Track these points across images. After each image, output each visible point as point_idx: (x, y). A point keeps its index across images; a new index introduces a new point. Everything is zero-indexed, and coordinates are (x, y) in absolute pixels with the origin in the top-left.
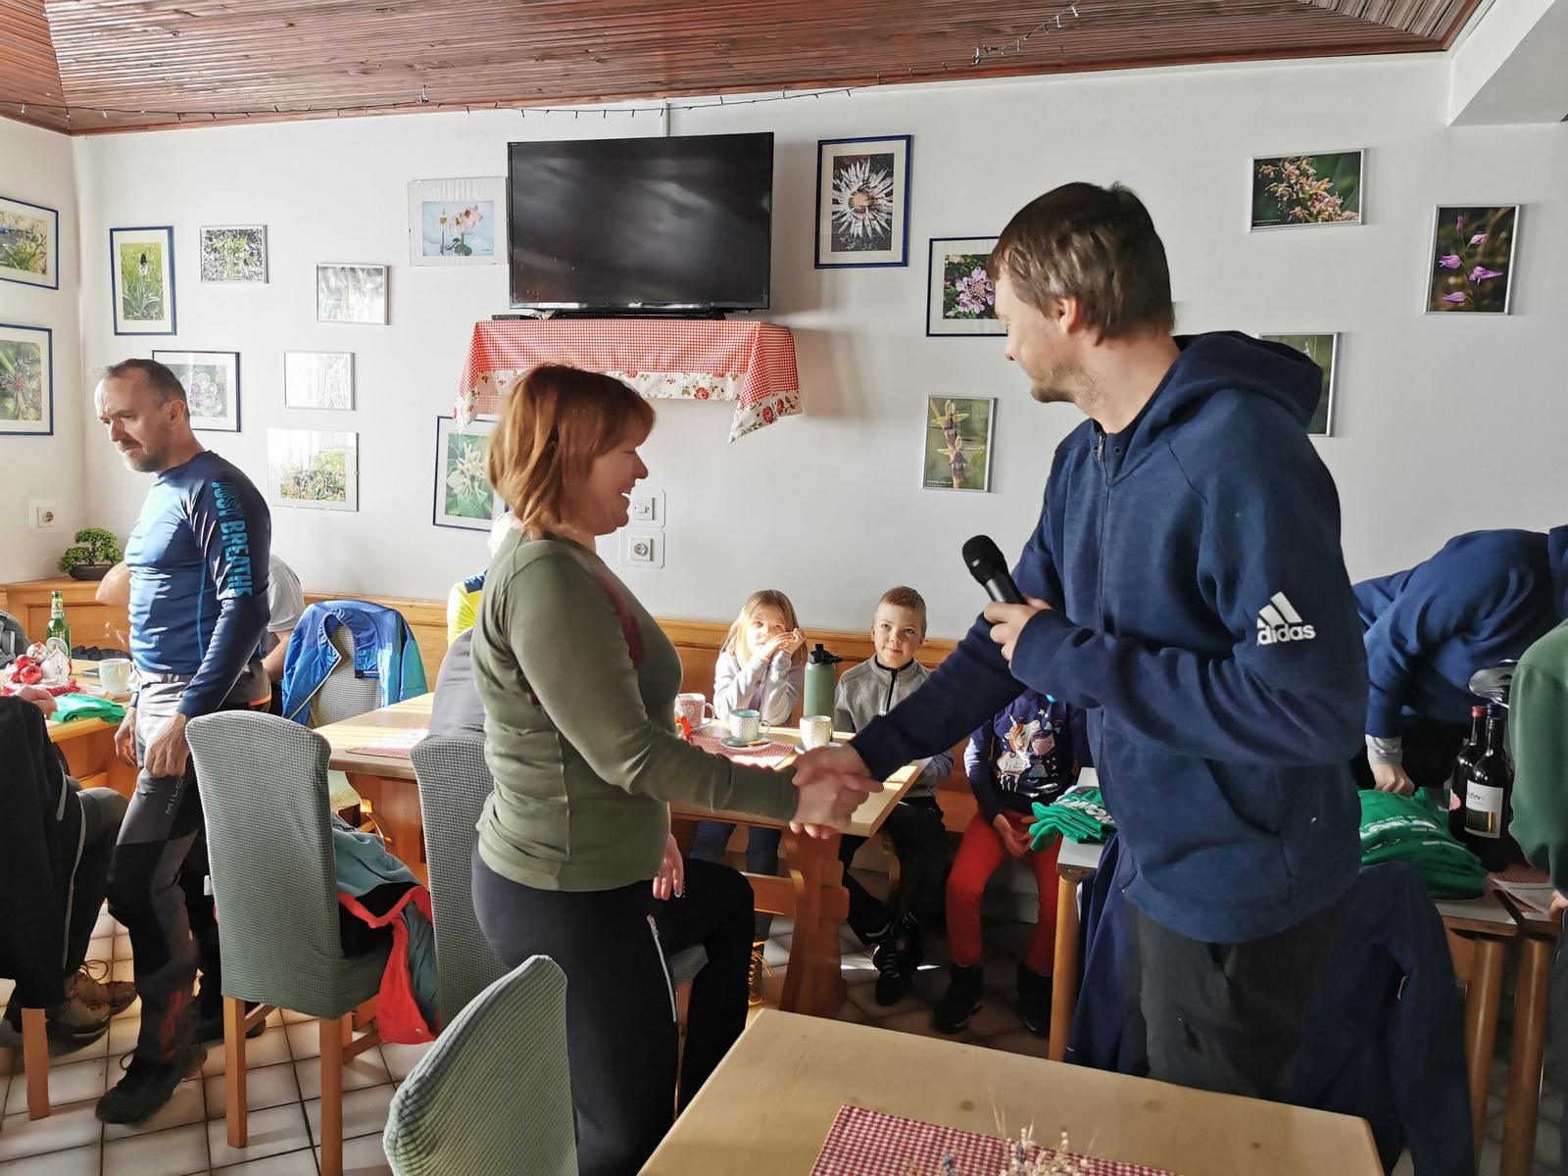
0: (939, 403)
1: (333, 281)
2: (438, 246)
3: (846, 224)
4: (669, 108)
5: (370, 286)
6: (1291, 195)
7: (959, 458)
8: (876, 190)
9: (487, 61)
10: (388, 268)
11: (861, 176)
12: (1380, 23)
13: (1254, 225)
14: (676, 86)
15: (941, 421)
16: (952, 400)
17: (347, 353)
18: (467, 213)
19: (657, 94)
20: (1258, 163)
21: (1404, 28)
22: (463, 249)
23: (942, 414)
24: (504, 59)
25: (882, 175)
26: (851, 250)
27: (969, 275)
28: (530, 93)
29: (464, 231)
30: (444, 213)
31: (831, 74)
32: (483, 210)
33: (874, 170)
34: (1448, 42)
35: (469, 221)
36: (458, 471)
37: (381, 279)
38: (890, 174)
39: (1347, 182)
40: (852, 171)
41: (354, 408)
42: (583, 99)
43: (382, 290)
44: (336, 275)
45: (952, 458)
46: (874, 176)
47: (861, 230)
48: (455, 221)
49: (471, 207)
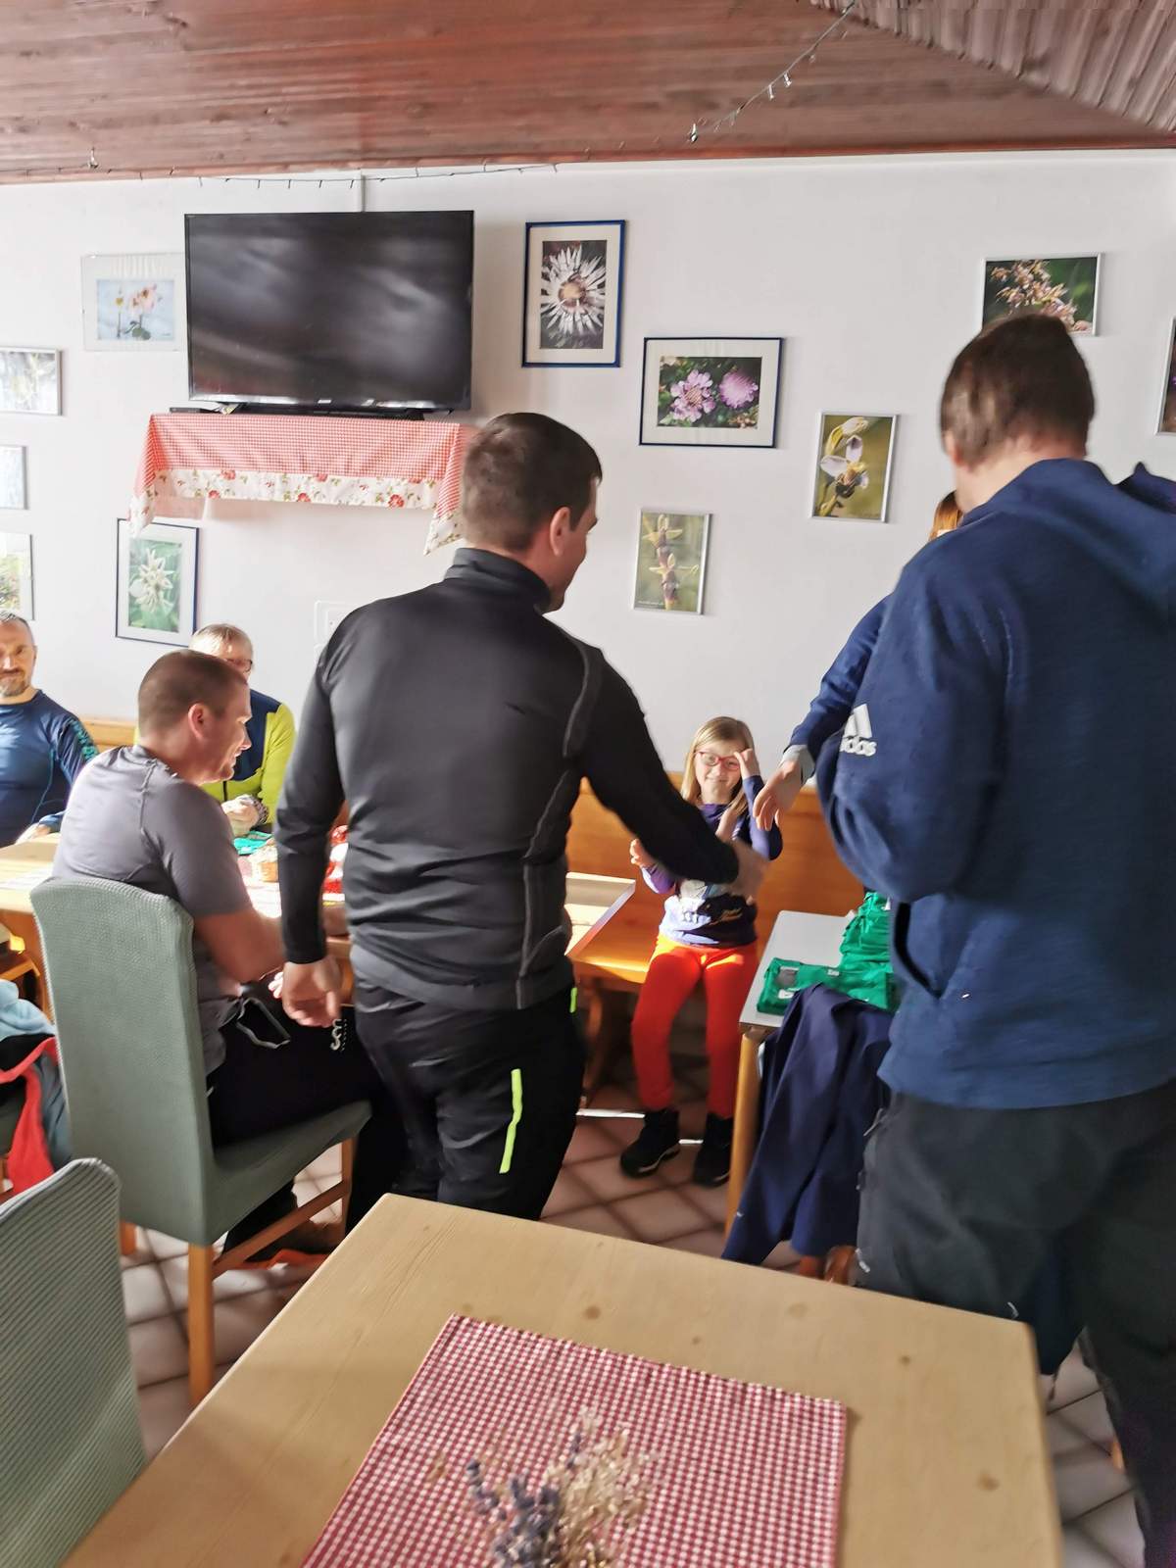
0: (651, 517)
1: (2, 366)
2: (115, 329)
3: (556, 318)
4: (364, 179)
5: (41, 372)
6: (1024, 302)
7: (672, 577)
8: (588, 281)
9: (155, 120)
10: (61, 353)
11: (572, 266)
12: (1122, 111)
14: (371, 156)
15: (653, 537)
16: (665, 515)
17: (16, 446)
18: (145, 293)
19: (352, 165)
20: (990, 265)
22: (142, 333)
23: (656, 530)
24: (176, 119)
25: (594, 263)
26: (561, 348)
27: (685, 379)
28: (211, 159)
29: (141, 311)
30: (120, 292)
31: (539, 150)
32: (162, 290)
33: (587, 257)
35: (147, 302)
36: (141, 580)
37: (53, 364)
38: (602, 263)
39: (1080, 290)
40: (562, 257)
41: (26, 507)
42: (271, 168)
43: (55, 377)
44: (5, 359)
45: (665, 577)
46: (585, 265)
47: (571, 325)
48: (131, 303)
49: (149, 286)
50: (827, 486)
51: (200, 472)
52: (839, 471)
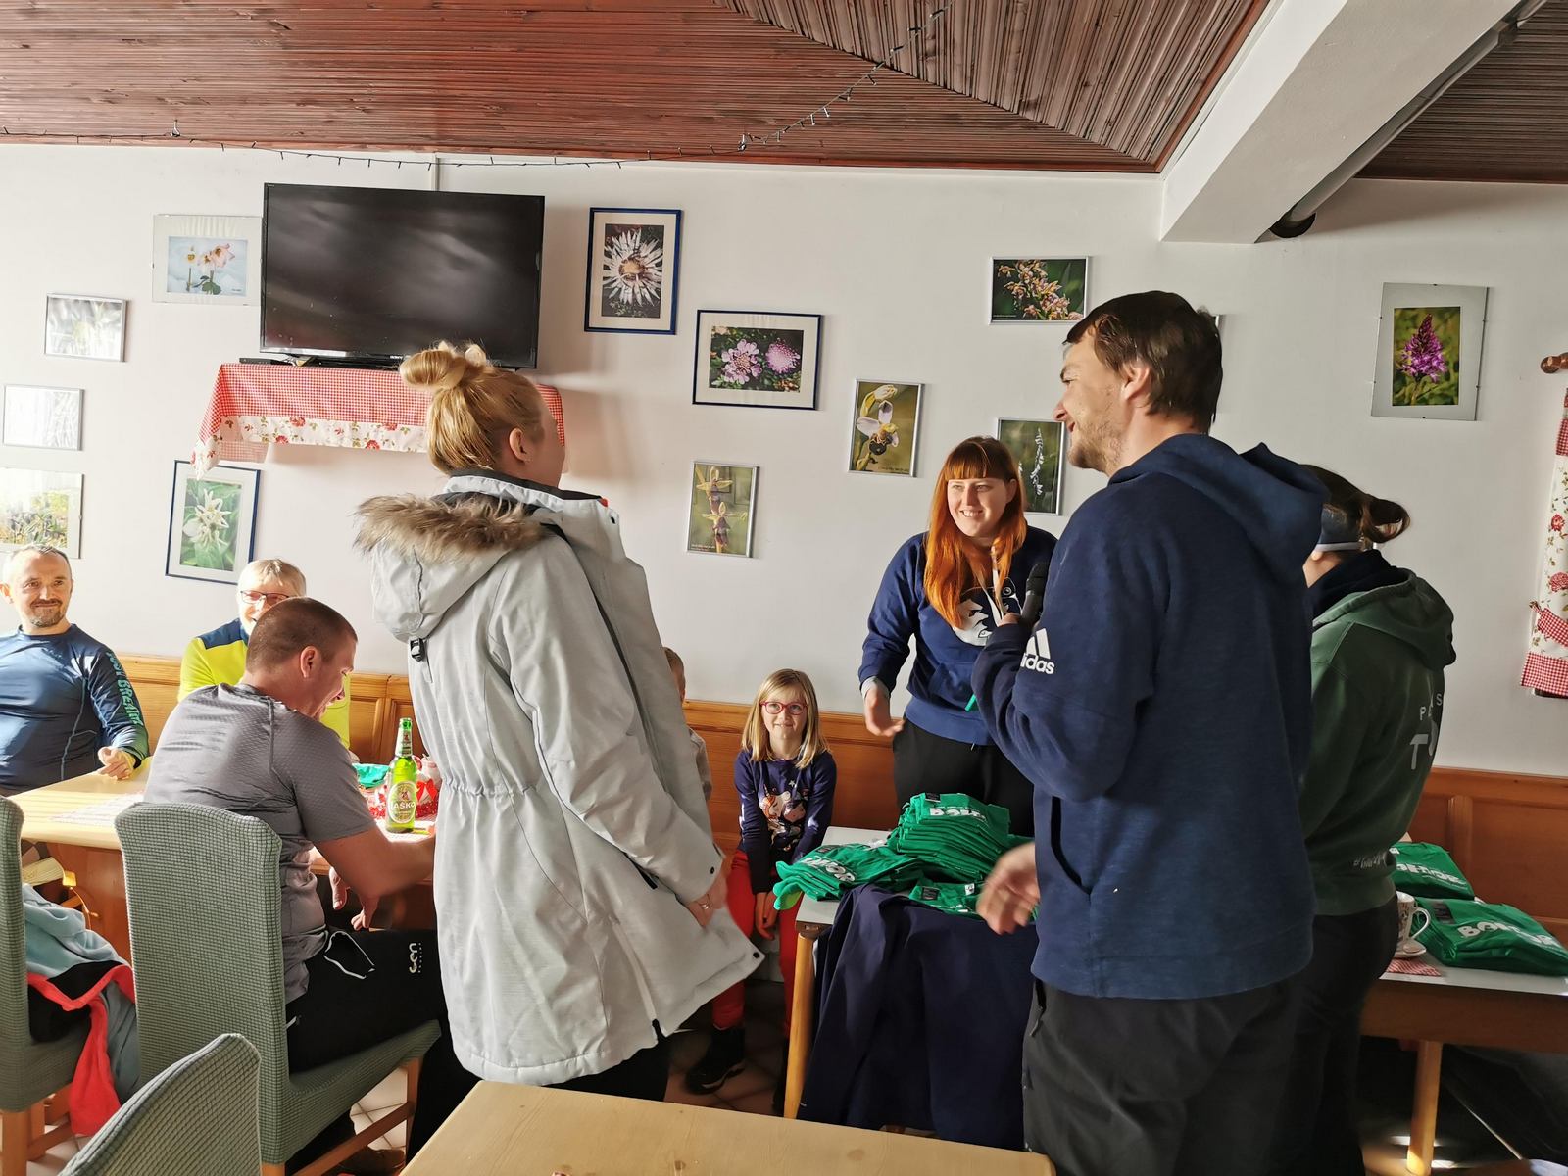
0: (702, 470)
1: (64, 313)
2: (184, 284)
3: (617, 289)
4: (439, 163)
5: (106, 320)
6: (1026, 294)
7: (723, 523)
8: (646, 259)
9: (244, 100)
10: (127, 303)
11: (632, 245)
12: (1102, 144)
13: (993, 318)
14: (445, 141)
15: (706, 487)
16: (717, 467)
17: (75, 389)
18: (218, 251)
19: (426, 147)
20: (997, 263)
21: (1122, 151)
22: (210, 286)
23: (707, 480)
24: (263, 100)
25: (653, 245)
26: (621, 316)
27: (735, 347)
28: (292, 135)
29: (213, 269)
30: (192, 250)
31: (603, 145)
32: (235, 249)
33: (645, 240)
34: (1160, 167)
35: (220, 260)
36: (196, 520)
37: (119, 314)
38: (660, 245)
39: (1073, 286)
40: (623, 239)
41: (81, 448)
42: (348, 146)
43: (120, 325)
44: (68, 306)
45: (716, 523)
46: (644, 245)
47: (631, 295)
48: (204, 259)
49: (222, 245)
50: (862, 444)
51: (268, 419)
52: (872, 430)
